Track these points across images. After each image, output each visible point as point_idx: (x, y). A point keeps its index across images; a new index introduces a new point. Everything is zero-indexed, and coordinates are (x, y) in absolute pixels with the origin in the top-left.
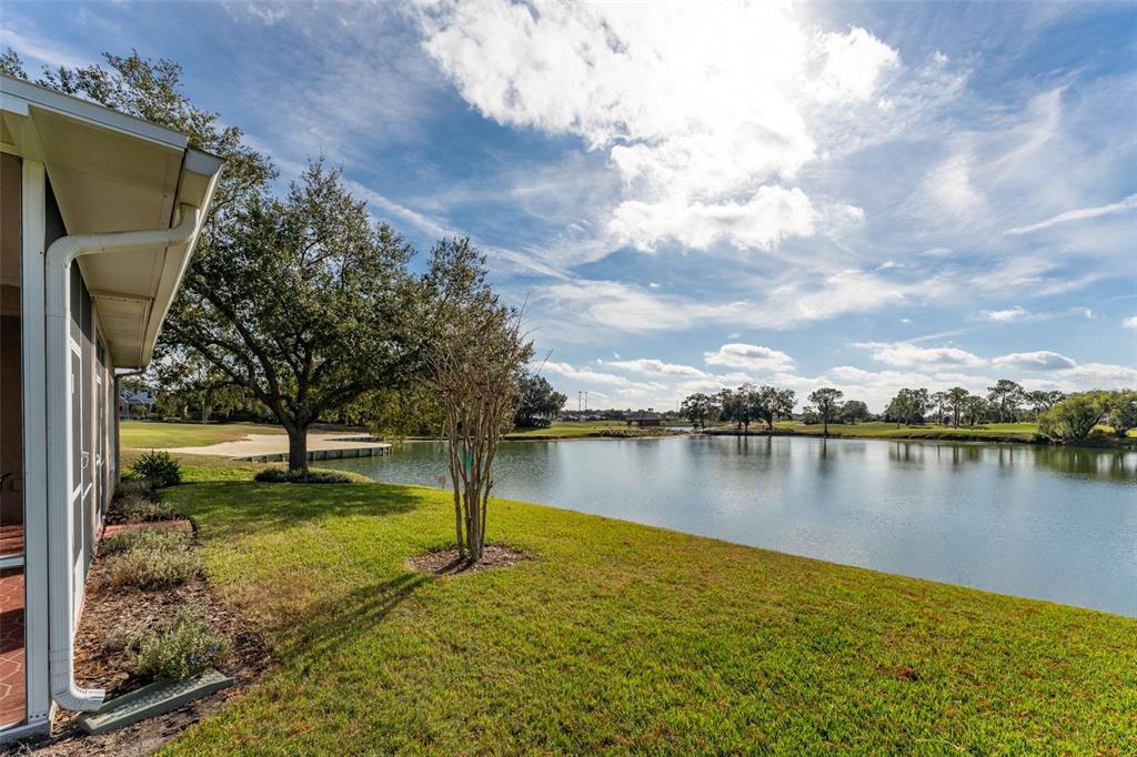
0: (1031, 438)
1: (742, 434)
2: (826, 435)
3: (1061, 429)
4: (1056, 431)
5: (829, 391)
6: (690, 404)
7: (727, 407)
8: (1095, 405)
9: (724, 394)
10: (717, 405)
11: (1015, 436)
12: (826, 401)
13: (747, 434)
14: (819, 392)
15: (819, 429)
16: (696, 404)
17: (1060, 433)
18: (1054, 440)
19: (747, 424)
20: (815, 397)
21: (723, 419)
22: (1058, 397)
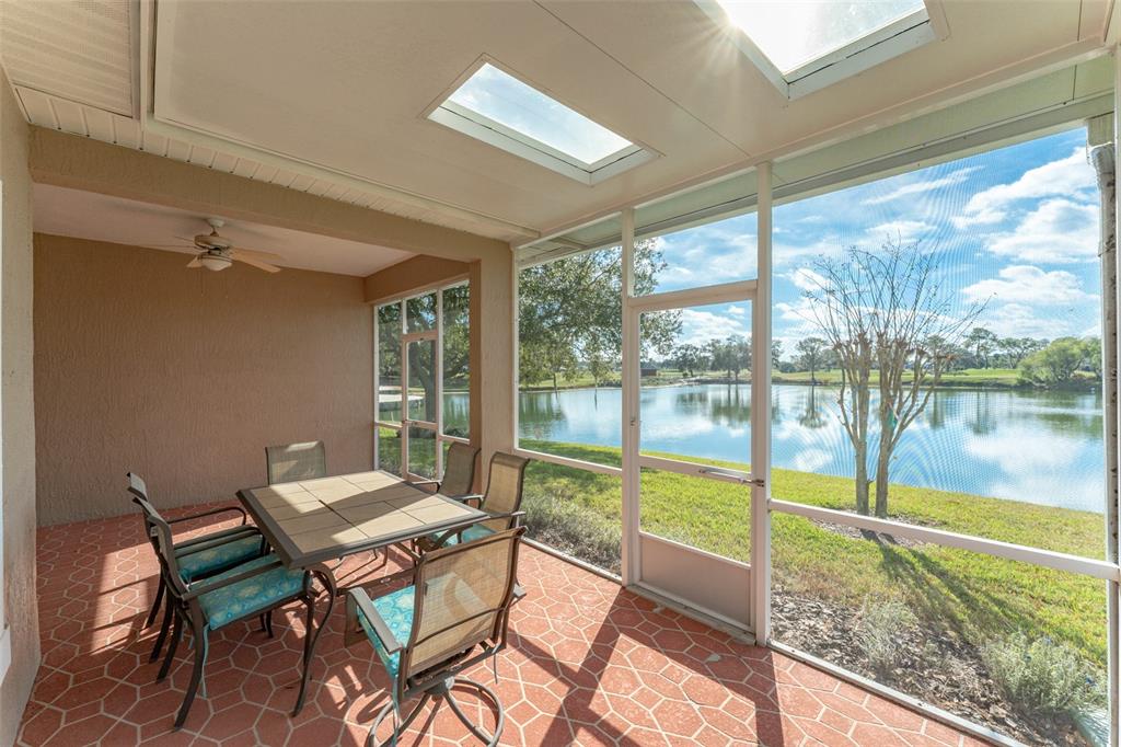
0: (1014, 382)
1: (733, 383)
2: (814, 383)
3: (1044, 374)
4: (1038, 375)
5: (814, 340)
6: (679, 354)
7: (718, 357)
8: (1076, 350)
9: (713, 345)
10: (707, 354)
11: (998, 382)
12: (812, 349)
13: (738, 382)
14: (805, 342)
15: (806, 376)
16: (685, 355)
17: (1043, 378)
18: (1038, 385)
19: (737, 372)
20: (802, 346)
21: (714, 368)
22: (1029, 343)
